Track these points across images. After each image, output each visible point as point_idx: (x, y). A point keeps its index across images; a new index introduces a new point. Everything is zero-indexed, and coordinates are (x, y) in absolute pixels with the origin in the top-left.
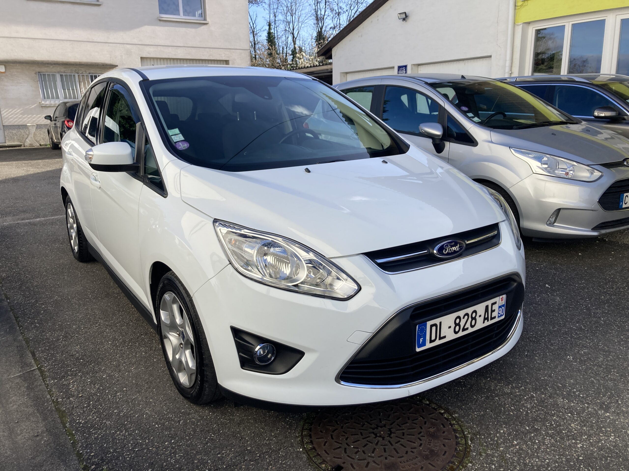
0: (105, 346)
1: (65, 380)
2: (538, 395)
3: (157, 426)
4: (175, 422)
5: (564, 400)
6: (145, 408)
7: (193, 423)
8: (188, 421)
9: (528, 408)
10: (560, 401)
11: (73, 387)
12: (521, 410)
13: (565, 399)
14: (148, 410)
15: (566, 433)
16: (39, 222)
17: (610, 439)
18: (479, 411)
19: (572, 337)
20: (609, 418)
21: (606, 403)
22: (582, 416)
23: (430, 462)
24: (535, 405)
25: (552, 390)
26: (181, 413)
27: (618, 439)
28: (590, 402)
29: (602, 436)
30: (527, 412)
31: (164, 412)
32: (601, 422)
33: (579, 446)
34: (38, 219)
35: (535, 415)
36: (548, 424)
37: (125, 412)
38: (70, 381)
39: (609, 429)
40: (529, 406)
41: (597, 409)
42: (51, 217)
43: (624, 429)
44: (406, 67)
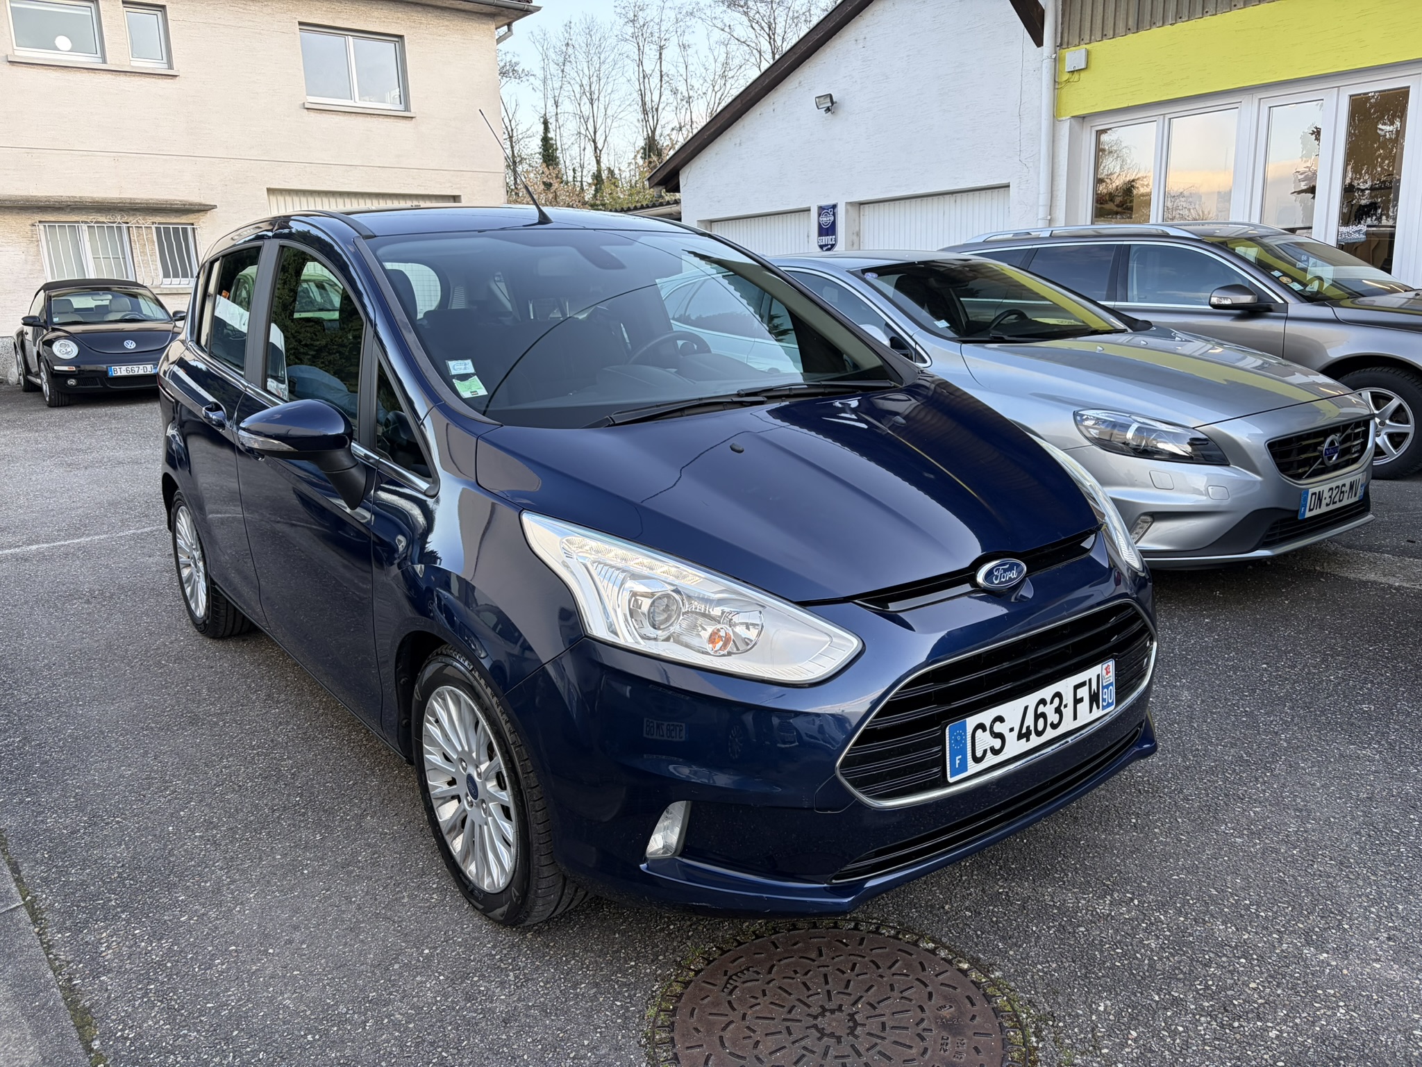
0: (185, 844)
1: (89, 933)
2: (1170, 918)
3: (310, 1037)
4: (355, 1025)
5: (1226, 927)
6: (282, 994)
7: (397, 1025)
8: (386, 1021)
9: (1152, 951)
10: (1219, 930)
11: (108, 947)
12: (1138, 955)
13: (1229, 925)
14: (289, 999)
15: (1240, 1005)
16: (39, 552)
17: (1338, 1014)
18: (1048, 962)
19: (1226, 780)
20: (1329, 964)
21: (1317, 929)
22: (1269, 963)
24: (1166, 942)
25: (1198, 905)
26: (370, 1002)
27: (1355, 1014)
28: (1283, 929)
29: (1319, 1009)
30: (1150, 959)
31: (329, 1001)
32: (1313, 974)
33: (1273, 1034)
34: (34, 547)
35: (1170, 966)
36: (1199, 985)
37: (233, 1007)
38: (102, 933)
39: (1332, 992)
40: (1153, 945)
41: (1299, 944)
42: (66, 540)
43: (1364, 988)
44: (834, 207)
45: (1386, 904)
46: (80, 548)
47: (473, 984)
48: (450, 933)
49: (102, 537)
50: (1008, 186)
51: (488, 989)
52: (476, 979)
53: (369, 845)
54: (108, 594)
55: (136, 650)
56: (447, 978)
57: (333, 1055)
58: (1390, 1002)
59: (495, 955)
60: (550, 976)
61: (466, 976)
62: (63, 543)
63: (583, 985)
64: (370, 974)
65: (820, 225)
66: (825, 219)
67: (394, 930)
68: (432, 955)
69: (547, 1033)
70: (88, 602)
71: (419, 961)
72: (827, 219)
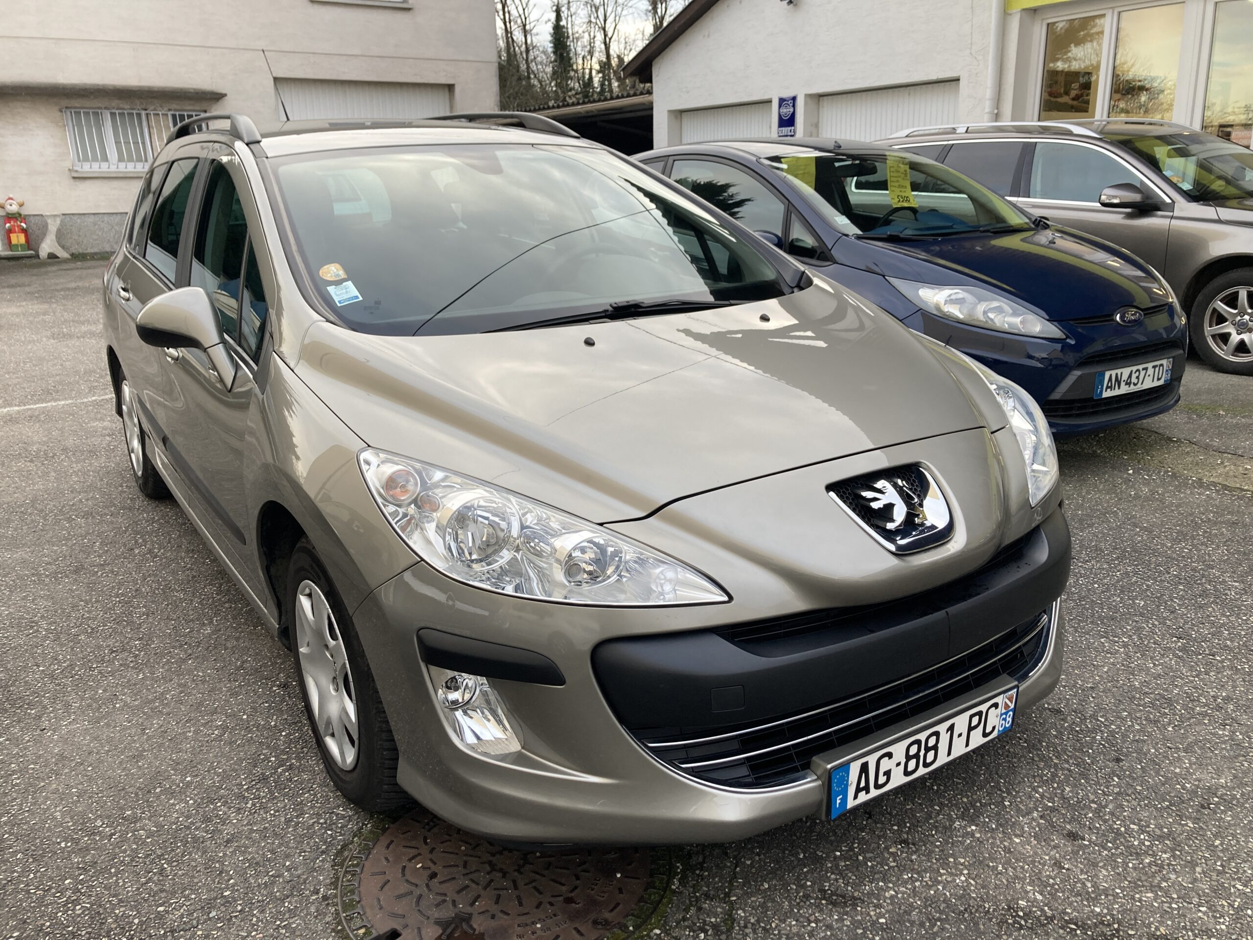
0: (28, 676)
3: (63, 845)
4: (103, 837)
6: (56, 807)
7: (137, 839)
8: (130, 834)
14: (59, 811)
15: (872, 867)
16: (8, 415)
17: (958, 881)
20: (973, 835)
21: (978, 804)
22: (918, 832)
23: (577, 925)
26: (123, 818)
27: (972, 882)
29: (941, 875)
31: (90, 815)
32: (953, 844)
33: (889, 894)
34: (6, 410)
36: (845, 847)
39: (962, 861)
41: (955, 816)
42: (35, 404)
43: (992, 859)
44: (794, 99)
45: (1055, 785)
46: (43, 411)
47: (215, 809)
48: (215, 764)
49: (67, 402)
50: (957, 80)
51: (225, 813)
52: (219, 804)
53: (180, 685)
54: (51, 455)
55: (54, 506)
56: (195, 801)
57: (76, 860)
58: (1011, 874)
59: (245, 785)
60: (282, 805)
61: (212, 801)
62: (32, 406)
63: (307, 815)
64: (133, 795)
65: (780, 116)
66: (785, 110)
67: (170, 759)
68: (190, 783)
69: (258, 854)
70: (31, 461)
71: (179, 786)
72: (787, 111)
